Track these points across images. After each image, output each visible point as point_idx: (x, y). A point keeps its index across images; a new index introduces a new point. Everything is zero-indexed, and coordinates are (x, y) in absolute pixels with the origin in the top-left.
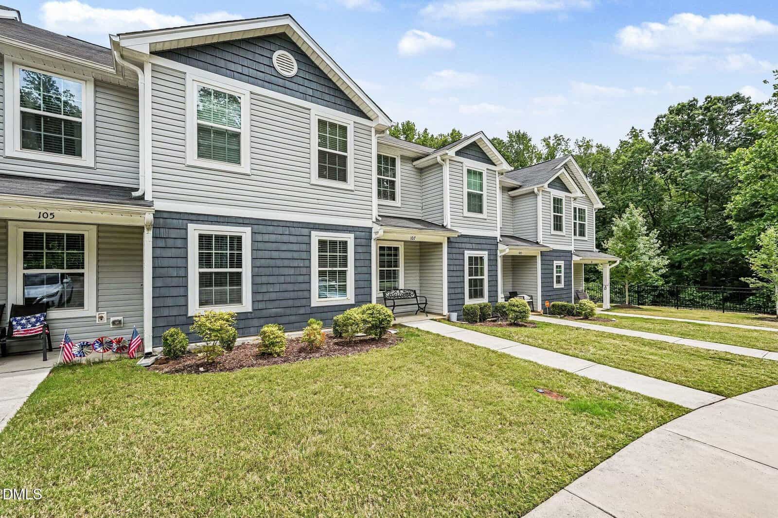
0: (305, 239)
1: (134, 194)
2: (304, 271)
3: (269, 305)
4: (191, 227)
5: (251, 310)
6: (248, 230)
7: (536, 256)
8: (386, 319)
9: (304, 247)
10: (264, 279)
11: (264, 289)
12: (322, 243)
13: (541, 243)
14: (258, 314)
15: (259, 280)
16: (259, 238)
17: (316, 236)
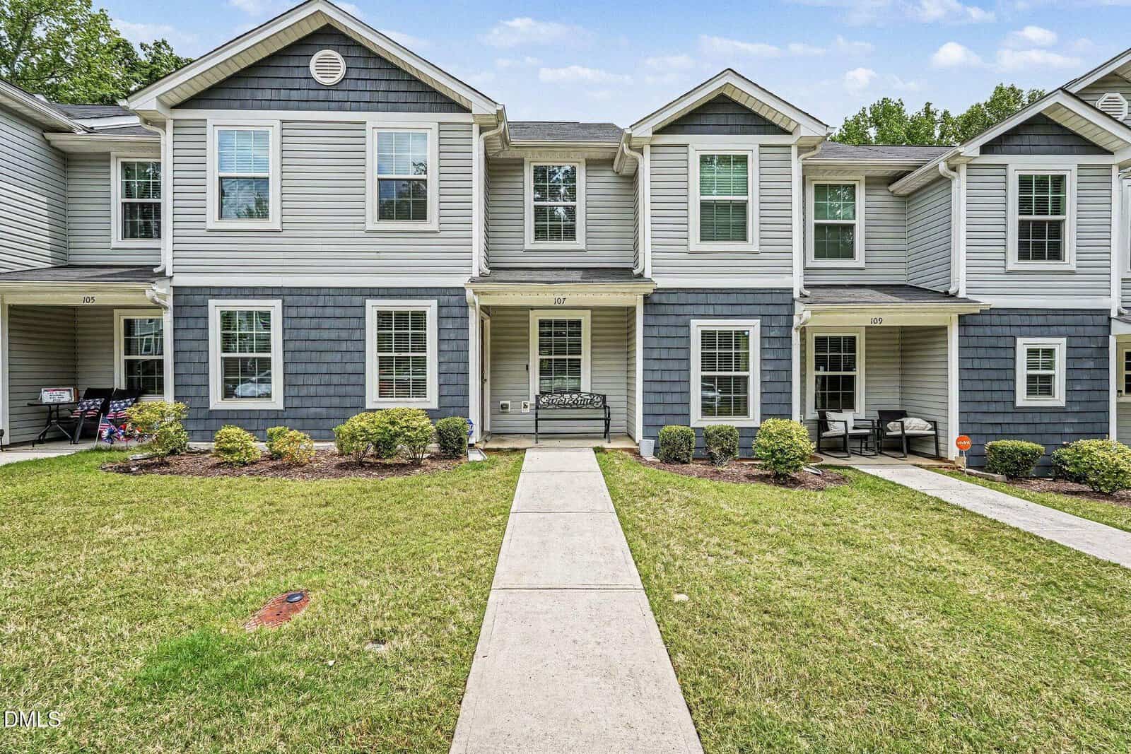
0: (358, 311)
1: (156, 270)
2: (356, 356)
3: (308, 403)
4: (212, 303)
5: (282, 408)
6: (278, 303)
7: (945, 328)
8: (403, 432)
9: (354, 323)
10: (300, 368)
11: (300, 380)
12: (383, 316)
13: (962, 295)
14: (292, 413)
15: (293, 368)
16: (293, 312)
17: (373, 307)
